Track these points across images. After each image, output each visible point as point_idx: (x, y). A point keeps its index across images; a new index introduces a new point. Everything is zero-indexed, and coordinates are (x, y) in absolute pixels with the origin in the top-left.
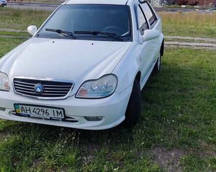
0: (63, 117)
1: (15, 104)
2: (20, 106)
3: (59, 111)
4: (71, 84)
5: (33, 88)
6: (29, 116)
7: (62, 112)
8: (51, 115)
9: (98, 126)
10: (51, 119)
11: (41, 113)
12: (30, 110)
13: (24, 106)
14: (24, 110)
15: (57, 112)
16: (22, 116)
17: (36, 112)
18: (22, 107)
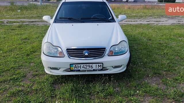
0: (102, 68)
1: (70, 64)
2: (74, 65)
3: (100, 65)
4: (105, 48)
5: (83, 54)
6: (79, 71)
7: (102, 65)
8: (94, 68)
9: (120, 70)
10: (94, 70)
11: (88, 67)
12: (80, 67)
13: (77, 65)
14: (76, 68)
15: (99, 66)
16: (74, 71)
17: (84, 67)
18: (76, 66)
